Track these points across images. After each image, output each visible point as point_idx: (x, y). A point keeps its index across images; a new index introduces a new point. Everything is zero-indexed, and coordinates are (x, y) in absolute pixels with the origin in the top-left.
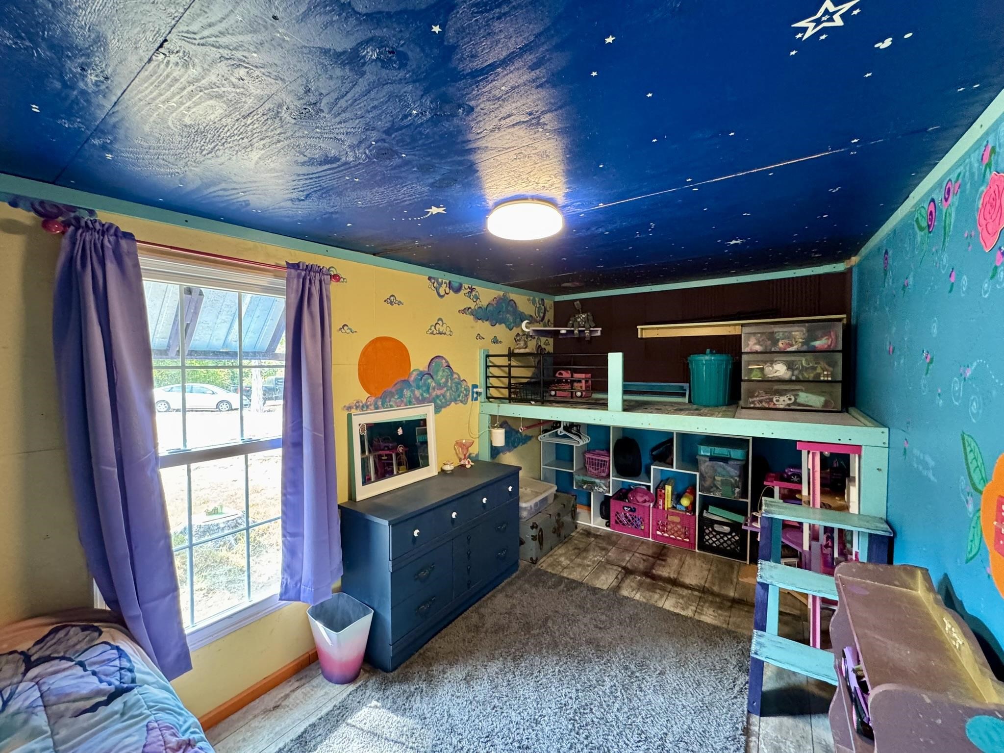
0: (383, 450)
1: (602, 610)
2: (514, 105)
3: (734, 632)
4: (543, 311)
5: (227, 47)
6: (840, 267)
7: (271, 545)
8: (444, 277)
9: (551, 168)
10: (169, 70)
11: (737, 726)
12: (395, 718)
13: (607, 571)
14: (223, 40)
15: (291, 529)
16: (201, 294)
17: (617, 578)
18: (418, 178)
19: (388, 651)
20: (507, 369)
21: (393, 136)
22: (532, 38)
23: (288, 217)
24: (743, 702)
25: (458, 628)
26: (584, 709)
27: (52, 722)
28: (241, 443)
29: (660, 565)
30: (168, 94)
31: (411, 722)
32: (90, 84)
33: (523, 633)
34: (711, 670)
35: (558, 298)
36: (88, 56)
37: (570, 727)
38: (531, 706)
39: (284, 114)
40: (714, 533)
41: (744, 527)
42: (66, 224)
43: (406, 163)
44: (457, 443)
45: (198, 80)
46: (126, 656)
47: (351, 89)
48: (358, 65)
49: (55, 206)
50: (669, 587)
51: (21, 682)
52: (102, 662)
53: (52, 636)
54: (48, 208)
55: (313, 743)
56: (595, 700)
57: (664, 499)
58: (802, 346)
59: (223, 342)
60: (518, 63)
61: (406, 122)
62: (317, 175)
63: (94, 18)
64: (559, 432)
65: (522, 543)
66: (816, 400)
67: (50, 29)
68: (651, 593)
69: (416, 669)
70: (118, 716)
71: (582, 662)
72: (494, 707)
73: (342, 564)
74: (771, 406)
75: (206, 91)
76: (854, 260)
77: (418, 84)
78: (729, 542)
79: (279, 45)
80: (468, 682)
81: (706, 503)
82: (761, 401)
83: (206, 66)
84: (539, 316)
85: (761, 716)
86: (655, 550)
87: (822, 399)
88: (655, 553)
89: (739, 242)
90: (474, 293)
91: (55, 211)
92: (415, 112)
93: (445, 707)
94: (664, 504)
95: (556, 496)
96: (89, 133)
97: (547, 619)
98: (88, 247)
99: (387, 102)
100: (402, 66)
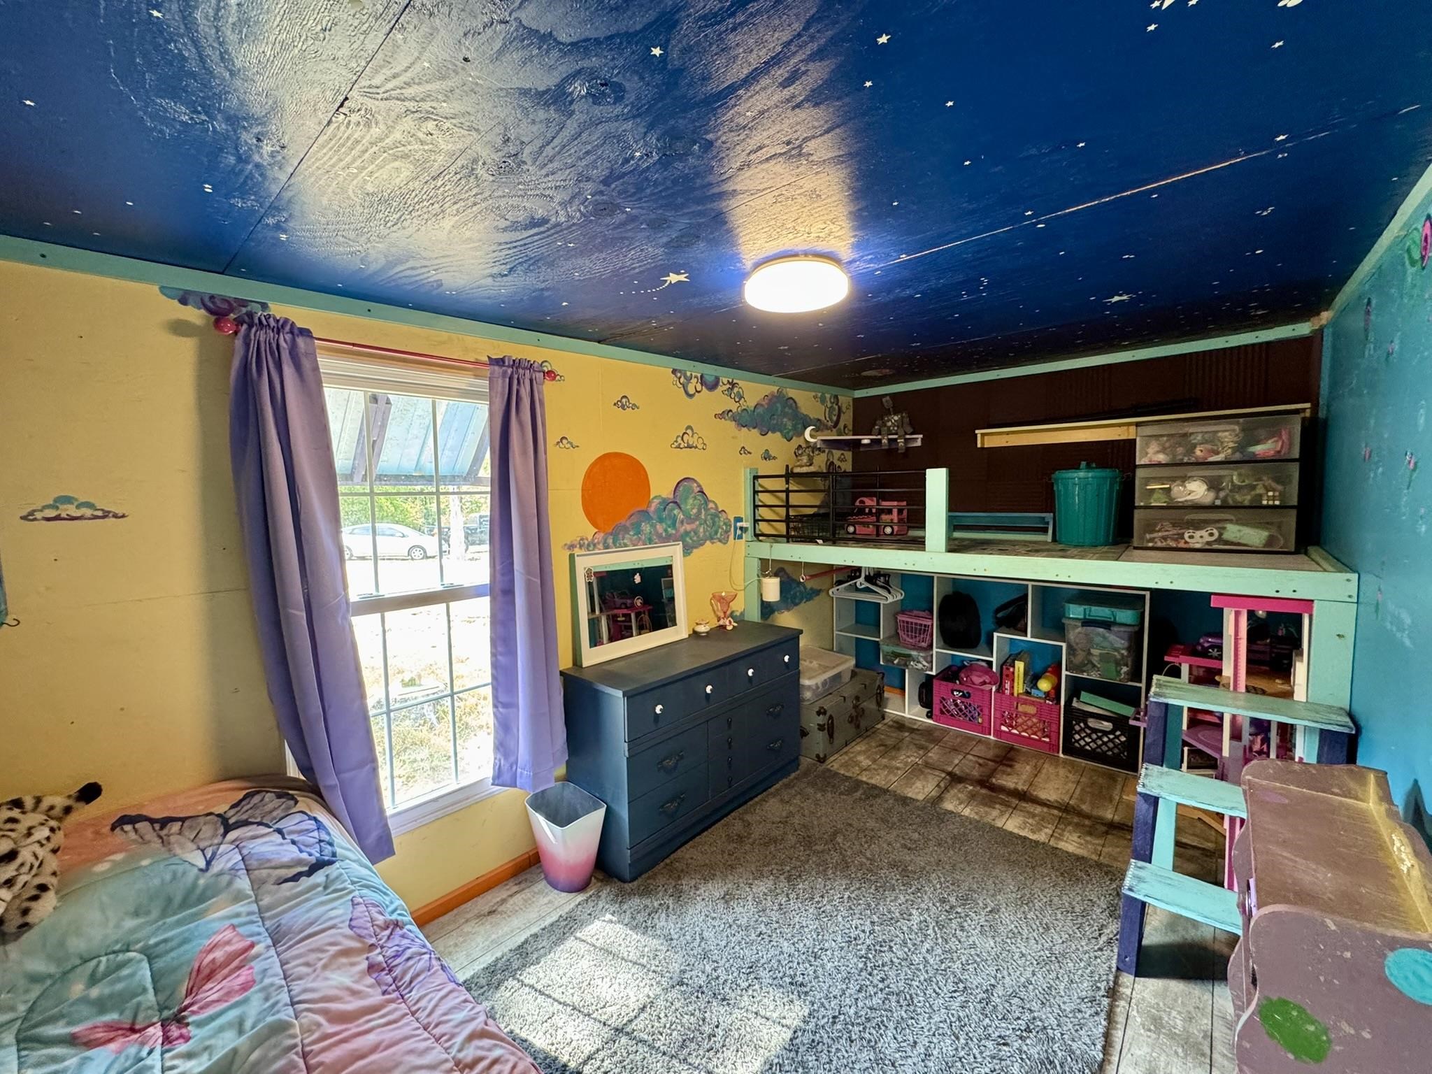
0: (620, 608)
1: (914, 827)
2: (765, 134)
3: (1107, 866)
4: (836, 412)
5: (413, 99)
6: (1303, 329)
7: (481, 727)
8: (695, 369)
9: (825, 212)
10: (349, 131)
11: (1099, 985)
12: (635, 936)
13: (925, 777)
14: (409, 92)
15: (502, 698)
16: (388, 402)
17: (938, 785)
18: (648, 237)
19: (624, 856)
20: (783, 495)
21: (613, 186)
22: (779, 49)
23: (489, 298)
24: (1111, 957)
25: (715, 838)
26: (881, 946)
27: (256, 887)
28: (441, 588)
29: (1004, 772)
30: (349, 159)
31: (655, 943)
32: (266, 156)
33: (802, 848)
34: (1068, 912)
35: (860, 394)
36: (263, 124)
37: (861, 965)
38: (809, 936)
39: (480, 171)
40: (1088, 731)
41: (1132, 722)
42: (239, 322)
43: (632, 219)
44: (714, 596)
45: (381, 140)
46: (325, 828)
47: (558, 133)
48: (564, 104)
49: (225, 300)
50: (1015, 801)
51: (221, 843)
52: (300, 832)
53: (247, 800)
54: (219, 303)
55: (535, 956)
56: (897, 936)
57: (1013, 680)
58: (1233, 453)
59: (415, 463)
60: (765, 81)
61: (627, 168)
62: (522, 243)
63: (272, 83)
64: (858, 584)
65: (804, 733)
66: (1254, 536)
67: (226, 100)
68: (986, 809)
69: (661, 880)
70: (320, 889)
71: (881, 890)
72: (761, 933)
73: (566, 746)
74: (1182, 545)
75: (391, 152)
76: (1326, 316)
77: (639, 120)
78: (1111, 745)
79: (472, 90)
80: (726, 902)
81: (1077, 687)
82: (1165, 538)
83: (390, 123)
84: (831, 419)
85: (1136, 976)
86: (997, 751)
87: (1265, 534)
88: (997, 756)
89: (1125, 297)
90: (736, 390)
91: (225, 306)
92: (638, 154)
93: (697, 929)
94: (1012, 687)
95: (854, 674)
96: (262, 211)
97: (835, 834)
98: (263, 349)
99: (602, 145)
100: (618, 100)
